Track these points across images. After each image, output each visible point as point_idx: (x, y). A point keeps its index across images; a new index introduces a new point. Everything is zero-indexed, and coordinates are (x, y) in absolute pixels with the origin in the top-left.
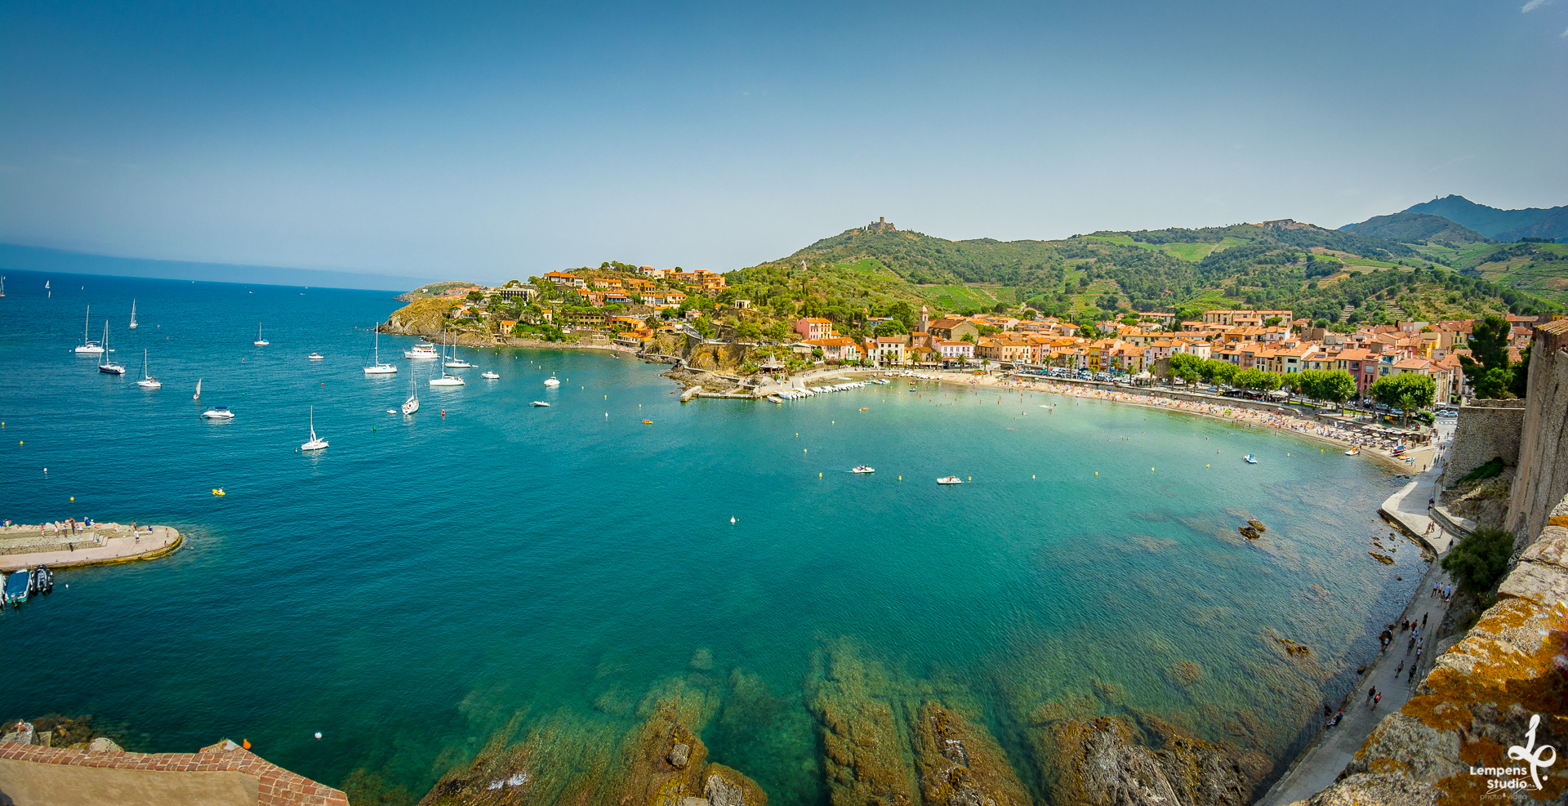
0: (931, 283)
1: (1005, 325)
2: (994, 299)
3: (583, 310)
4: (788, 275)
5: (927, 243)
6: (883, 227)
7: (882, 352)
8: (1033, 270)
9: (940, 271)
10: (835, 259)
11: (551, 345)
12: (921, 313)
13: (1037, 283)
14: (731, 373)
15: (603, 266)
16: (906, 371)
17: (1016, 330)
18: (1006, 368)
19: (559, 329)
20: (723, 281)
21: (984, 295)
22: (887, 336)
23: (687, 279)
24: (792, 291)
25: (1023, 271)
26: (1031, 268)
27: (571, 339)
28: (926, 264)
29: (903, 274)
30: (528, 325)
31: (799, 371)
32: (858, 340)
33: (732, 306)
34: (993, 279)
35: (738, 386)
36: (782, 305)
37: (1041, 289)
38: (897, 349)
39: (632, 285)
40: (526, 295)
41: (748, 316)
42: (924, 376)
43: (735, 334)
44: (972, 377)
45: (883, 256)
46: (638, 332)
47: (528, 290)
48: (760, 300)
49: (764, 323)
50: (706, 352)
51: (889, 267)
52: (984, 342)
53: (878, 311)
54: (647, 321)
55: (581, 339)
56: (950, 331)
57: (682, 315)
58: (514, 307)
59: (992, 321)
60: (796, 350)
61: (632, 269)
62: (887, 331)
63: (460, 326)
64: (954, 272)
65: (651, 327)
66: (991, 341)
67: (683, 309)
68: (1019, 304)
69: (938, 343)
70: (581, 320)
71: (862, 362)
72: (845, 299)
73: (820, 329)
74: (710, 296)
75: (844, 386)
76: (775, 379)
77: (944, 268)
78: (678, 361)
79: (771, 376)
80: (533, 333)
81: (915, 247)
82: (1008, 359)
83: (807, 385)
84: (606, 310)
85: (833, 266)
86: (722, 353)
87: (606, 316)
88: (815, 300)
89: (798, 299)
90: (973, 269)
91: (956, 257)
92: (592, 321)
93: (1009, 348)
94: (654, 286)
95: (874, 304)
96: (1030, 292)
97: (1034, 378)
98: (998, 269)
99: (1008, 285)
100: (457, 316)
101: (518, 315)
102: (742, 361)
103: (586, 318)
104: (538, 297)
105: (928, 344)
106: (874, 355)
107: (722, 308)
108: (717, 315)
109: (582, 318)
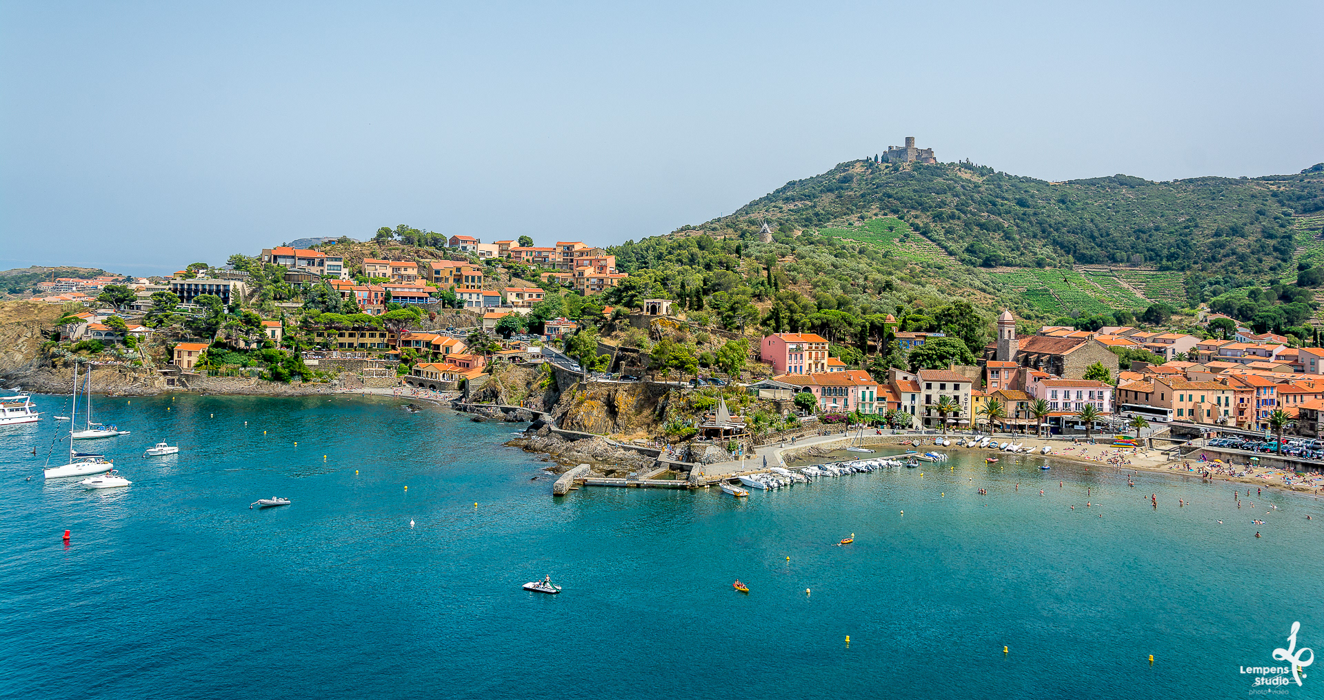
0: (1008, 265)
1: (1169, 347)
2: (1139, 295)
3: (345, 320)
4: (738, 251)
5: (1000, 187)
6: (911, 156)
7: (928, 398)
8: (1224, 238)
9: (1024, 241)
10: (820, 219)
11: (279, 388)
12: (1001, 323)
13: (1231, 264)
14: (641, 438)
15: (380, 235)
16: (978, 437)
17: (1193, 357)
18: (1184, 436)
19: (296, 357)
20: (611, 261)
21: (1117, 287)
22: (935, 367)
23: (541, 259)
24: (749, 281)
25: (1201, 240)
26: (1217, 234)
27: (320, 375)
28: (998, 227)
29: (953, 246)
30: (234, 349)
31: (771, 436)
32: (880, 376)
33: (636, 311)
34: (1137, 257)
35: (658, 464)
36: (733, 309)
37: (1241, 277)
38: (957, 393)
39: (437, 272)
40: (226, 291)
41: (669, 329)
42: (1015, 448)
43: (646, 363)
44: (1112, 451)
45: (913, 213)
46: (453, 361)
47: (232, 283)
48: (690, 299)
49: (699, 343)
50: (591, 399)
51: (924, 234)
52: (1130, 382)
53: (913, 320)
54: (470, 341)
55: (341, 376)
56: (1059, 359)
57: (536, 328)
58: (203, 315)
59: (1141, 340)
60: (764, 394)
61: (436, 241)
62: (938, 359)
63: (84, 356)
64: (1055, 243)
65: (478, 352)
66: (1146, 380)
67: (539, 317)
68: (1193, 307)
69: (1040, 383)
70: (341, 340)
71: (889, 418)
72: (848, 297)
73: (806, 354)
74: (588, 292)
75: (862, 465)
76: (730, 451)
77: (1035, 236)
78: (536, 416)
79: (721, 445)
80: (244, 366)
81: (976, 196)
82: (1186, 417)
83: (789, 461)
84: (390, 320)
85: (816, 233)
86: (624, 401)
87: (390, 331)
88: (795, 298)
89: (758, 297)
90: (1093, 237)
91: (1058, 214)
92: (362, 340)
93: (1186, 394)
94: (480, 274)
95: (907, 307)
96: (1217, 283)
97: (1248, 457)
98: (1145, 236)
99: (1167, 268)
100: (76, 335)
101: (211, 330)
102: (661, 416)
103: (351, 335)
104: (251, 295)
105: (1018, 384)
106: (913, 403)
107: (617, 315)
108: (608, 328)
109: (341, 335)
